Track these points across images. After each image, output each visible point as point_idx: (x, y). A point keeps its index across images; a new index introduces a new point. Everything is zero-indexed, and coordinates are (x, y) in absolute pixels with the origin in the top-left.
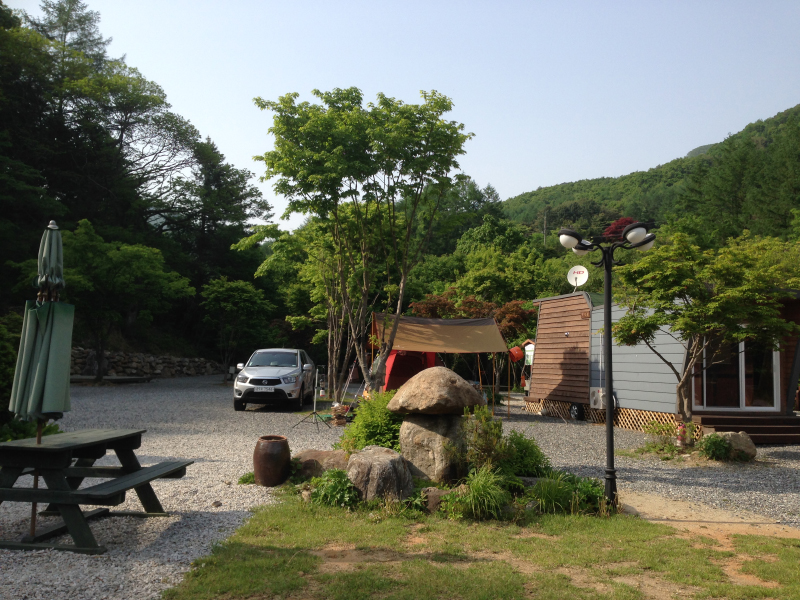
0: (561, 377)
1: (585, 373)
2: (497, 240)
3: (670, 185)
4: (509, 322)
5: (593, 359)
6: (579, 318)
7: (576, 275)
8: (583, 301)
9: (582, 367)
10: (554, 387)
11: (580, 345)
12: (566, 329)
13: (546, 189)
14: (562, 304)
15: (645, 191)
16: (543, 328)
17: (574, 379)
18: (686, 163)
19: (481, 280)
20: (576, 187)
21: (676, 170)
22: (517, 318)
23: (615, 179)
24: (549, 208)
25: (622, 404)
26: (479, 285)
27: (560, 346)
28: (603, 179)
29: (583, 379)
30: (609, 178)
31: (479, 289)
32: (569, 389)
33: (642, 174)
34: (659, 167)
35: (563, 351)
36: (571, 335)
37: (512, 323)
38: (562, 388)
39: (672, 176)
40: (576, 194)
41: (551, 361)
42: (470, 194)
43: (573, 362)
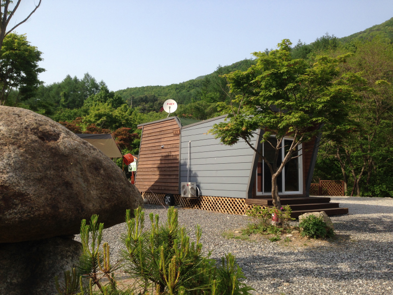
0: (157, 177)
1: (176, 173)
2: (108, 101)
3: (188, 91)
4: (120, 141)
5: (182, 162)
6: (172, 135)
7: (169, 105)
8: (175, 123)
9: (174, 169)
10: (152, 183)
11: (173, 154)
12: (162, 144)
13: (131, 88)
14: (160, 126)
15: (177, 93)
16: (145, 144)
17: (168, 177)
18: (195, 82)
19: (99, 116)
20: (145, 89)
21: (191, 85)
22: (126, 139)
23: (164, 87)
24: (133, 97)
25: (204, 193)
26: (99, 119)
27: (157, 155)
28: (158, 86)
29: (174, 177)
30: (161, 86)
31: (99, 122)
32: (164, 184)
33: (176, 85)
34: (184, 83)
35: (159, 158)
36: (166, 147)
37: (122, 142)
38: (158, 184)
39: (189, 87)
40: (146, 92)
41: (151, 166)
42: (91, 84)
43: (167, 165)
